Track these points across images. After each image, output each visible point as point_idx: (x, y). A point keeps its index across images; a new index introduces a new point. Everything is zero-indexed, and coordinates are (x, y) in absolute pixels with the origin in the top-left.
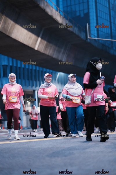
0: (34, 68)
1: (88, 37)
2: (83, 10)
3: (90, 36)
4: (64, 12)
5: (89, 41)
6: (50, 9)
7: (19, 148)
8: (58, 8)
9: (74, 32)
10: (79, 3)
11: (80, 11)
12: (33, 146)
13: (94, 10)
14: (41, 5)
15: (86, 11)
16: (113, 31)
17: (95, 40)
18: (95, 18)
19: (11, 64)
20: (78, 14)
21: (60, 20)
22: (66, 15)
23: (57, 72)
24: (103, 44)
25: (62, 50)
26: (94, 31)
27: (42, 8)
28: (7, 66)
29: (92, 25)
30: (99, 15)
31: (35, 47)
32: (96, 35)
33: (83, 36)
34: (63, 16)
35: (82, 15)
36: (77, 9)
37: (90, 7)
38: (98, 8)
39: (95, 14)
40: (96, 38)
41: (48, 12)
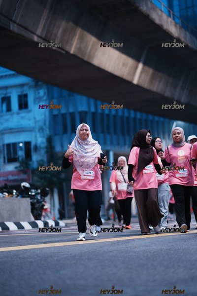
0: (132, 115)
4: (181, 17)
6: (158, 14)
7: (111, 252)
8: (171, 12)
14: (141, 8)
19: (93, 110)
21: (175, 33)
22: (185, 22)
23: (172, 121)
25: (181, 83)
28: (86, 112)
31: (133, 79)
34: (181, 25)
41: (154, 19)
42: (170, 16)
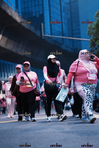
1: (43, 35)
2: (39, 12)
3: (44, 34)
4: (22, 13)
5: (43, 38)
8: (17, 10)
9: (31, 30)
10: (35, 6)
11: (36, 12)
13: (48, 12)
15: (41, 13)
16: (64, 30)
17: (48, 37)
18: (48, 18)
20: (34, 15)
21: (19, 20)
22: (24, 15)
24: (56, 41)
25: (21, 46)
26: (48, 30)
27: (3, 9)
29: (46, 24)
30: (52, 16)
32: (49, 33)
33: (38, 34)
34: (21, 17)
35: (38, 16)
36: (34, 11)
37: (45, 9)
38: (51, 10)
39: (48, 15)
40: (50, 36)
41: (8, 13)
42: (16, 12)
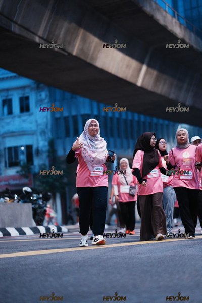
0: (136, 118)
4: (186, 18)
6: (162, 15)
12: (139, 253)
14: (145, 8)
21: (179, 34)
22: (190, 23)
23: (177, 124)
25: (185, 86)
27: (148, 13)
28: (89, 115)
31: (137, 81)
34: (186, 26)
41: (158, 20)
